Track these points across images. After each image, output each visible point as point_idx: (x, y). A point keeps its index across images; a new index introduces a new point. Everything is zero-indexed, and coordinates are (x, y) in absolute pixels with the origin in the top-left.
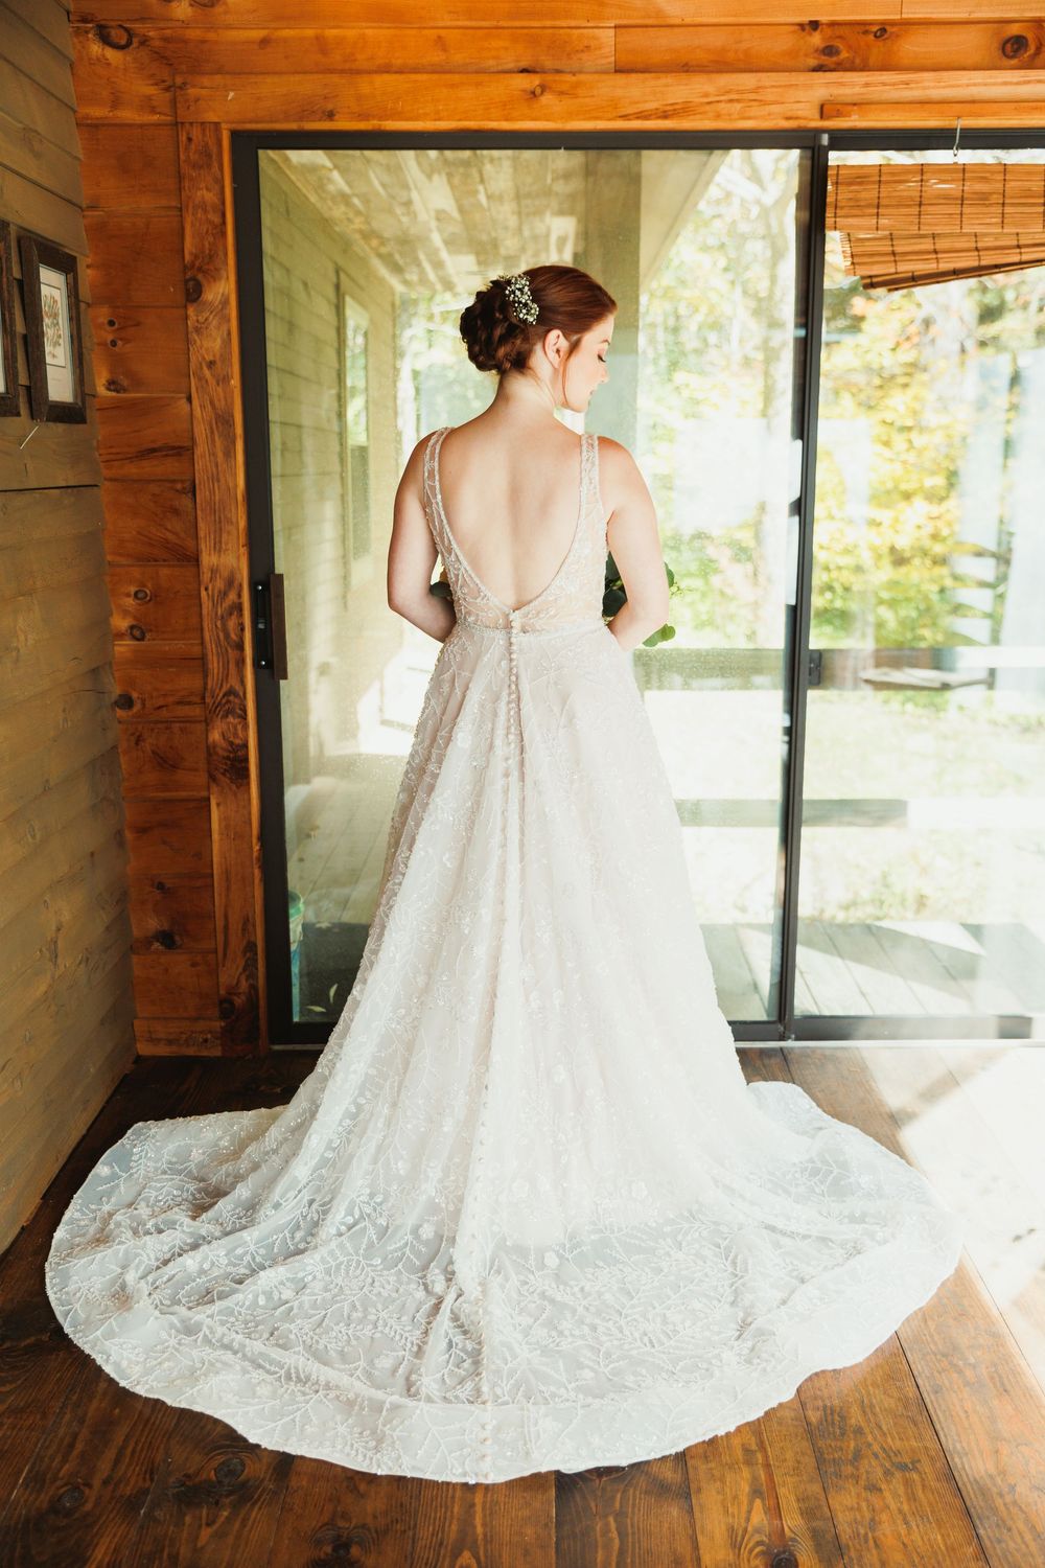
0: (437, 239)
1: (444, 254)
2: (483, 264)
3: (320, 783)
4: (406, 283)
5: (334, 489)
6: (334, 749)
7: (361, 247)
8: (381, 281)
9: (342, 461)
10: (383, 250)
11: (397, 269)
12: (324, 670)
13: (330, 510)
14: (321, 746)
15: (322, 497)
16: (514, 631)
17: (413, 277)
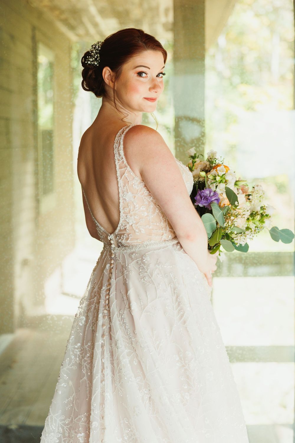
0: (93, 10)
1: (98, 19)
2: (121, 23)
3: (20, 333)
4: (78, 35)
5: (31, 154)
6: (32, 312)
7: (50, 15)
8: (62, 34)
9: (35, 138)
10: (63, 17)
11: (72, 28)
12: (25, 263)
13: (30, 167)
14: (22, 309)
15: (25, 159)
16: (113, 246)
17: (81, 31)
